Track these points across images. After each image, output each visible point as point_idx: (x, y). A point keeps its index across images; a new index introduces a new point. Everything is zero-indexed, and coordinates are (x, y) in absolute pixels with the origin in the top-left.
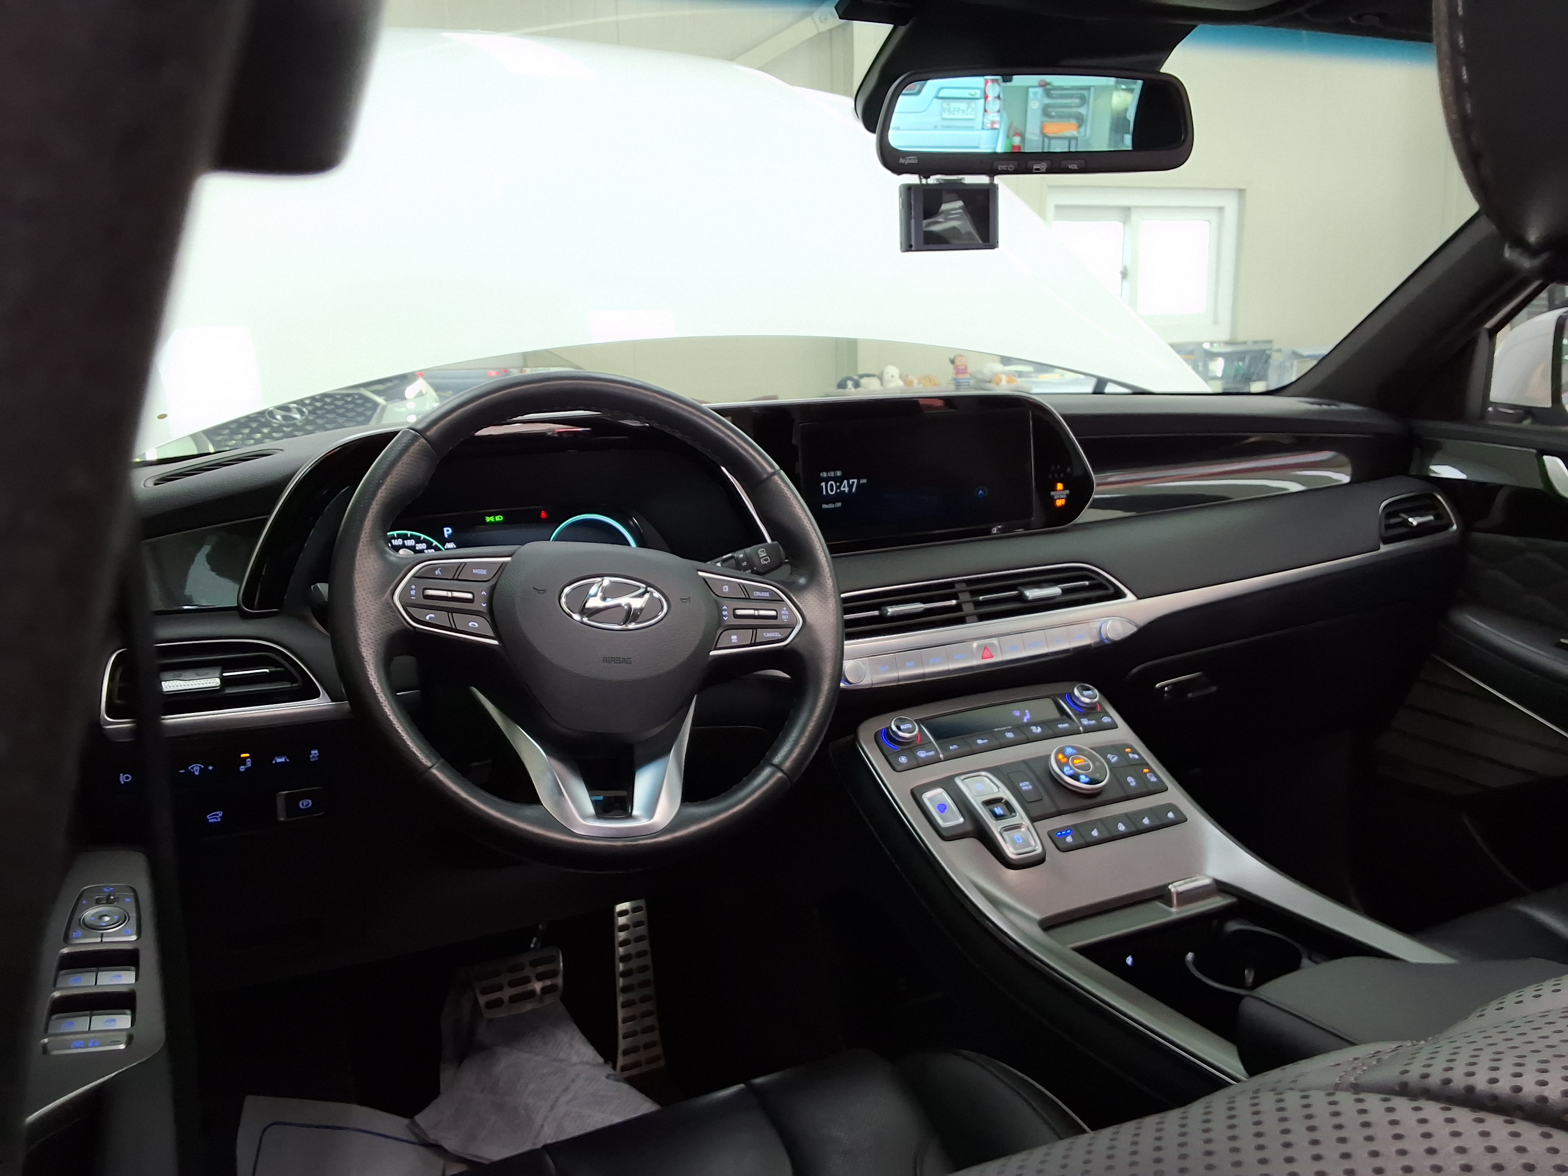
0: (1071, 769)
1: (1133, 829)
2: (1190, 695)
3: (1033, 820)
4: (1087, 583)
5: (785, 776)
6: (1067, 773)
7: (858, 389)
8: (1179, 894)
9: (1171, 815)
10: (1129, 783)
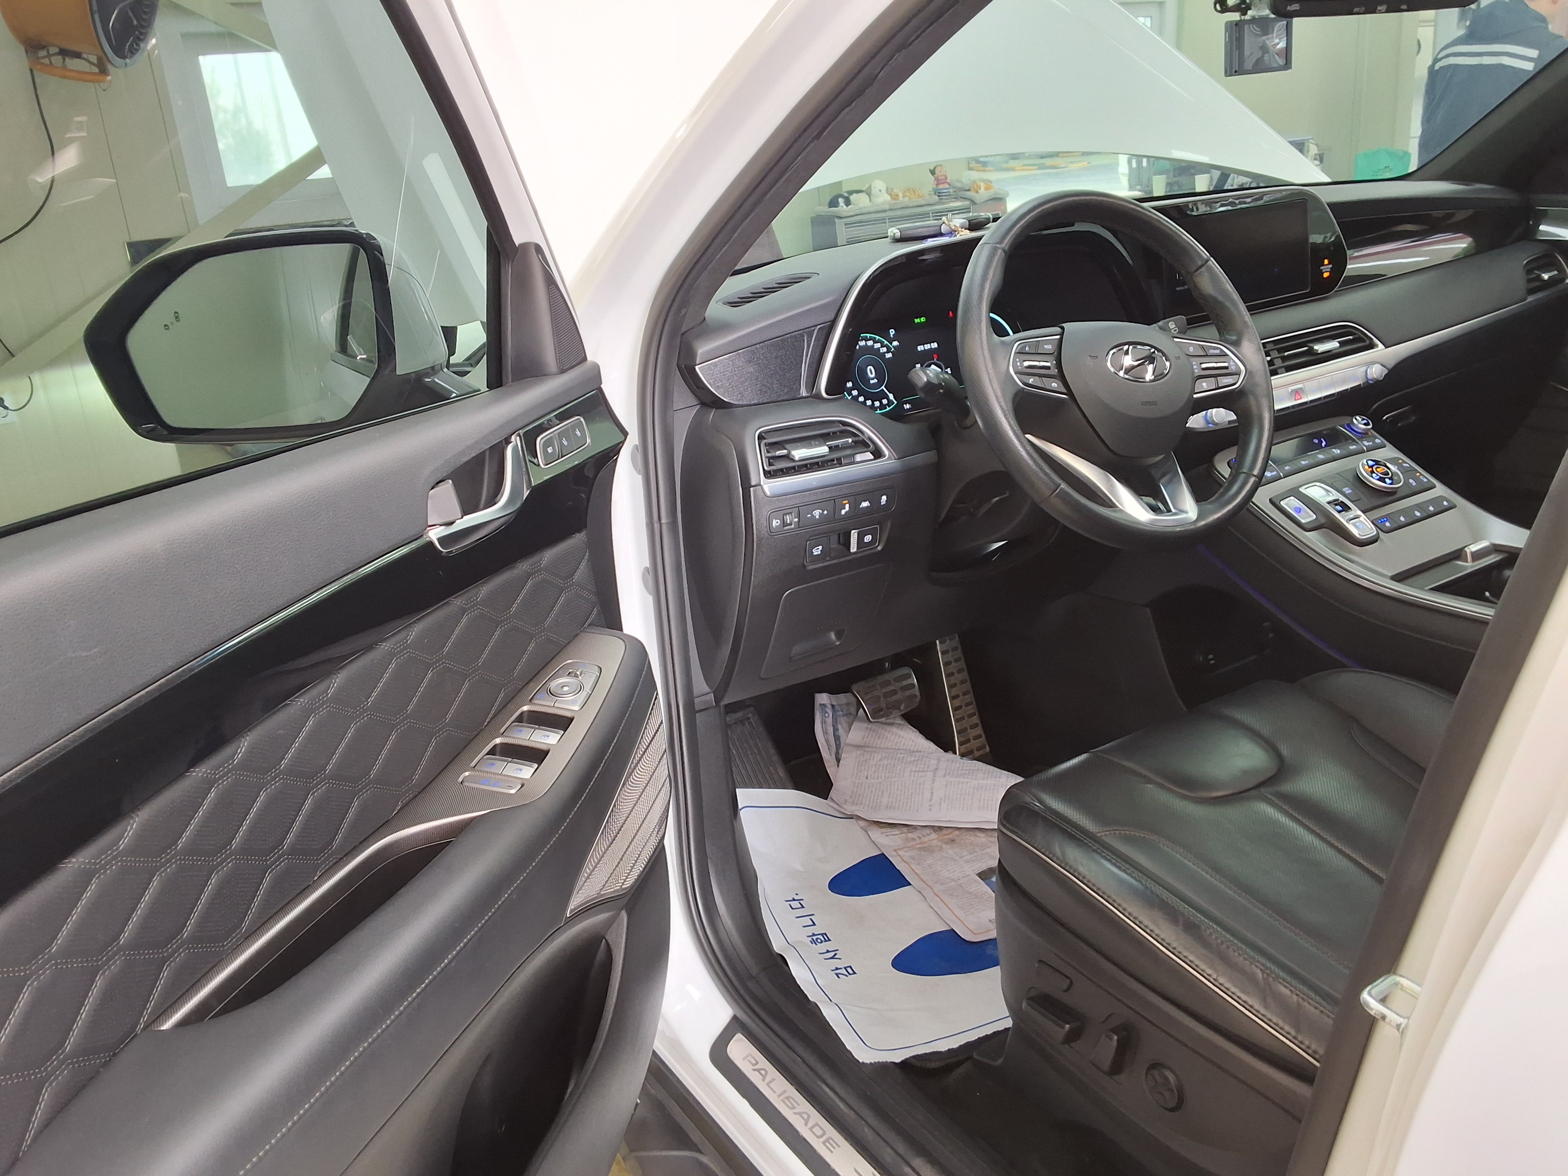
0: (1377, 475)
1: (1425, 515)
2: (1399, 424)
3: (1364, 512)
4: (1351, 337)
5: (1257, 479)
6: (1376, 478)
7: (849, 207)
8: (1473, 554)
9: (1445, 503)
10: (1411, 484)
